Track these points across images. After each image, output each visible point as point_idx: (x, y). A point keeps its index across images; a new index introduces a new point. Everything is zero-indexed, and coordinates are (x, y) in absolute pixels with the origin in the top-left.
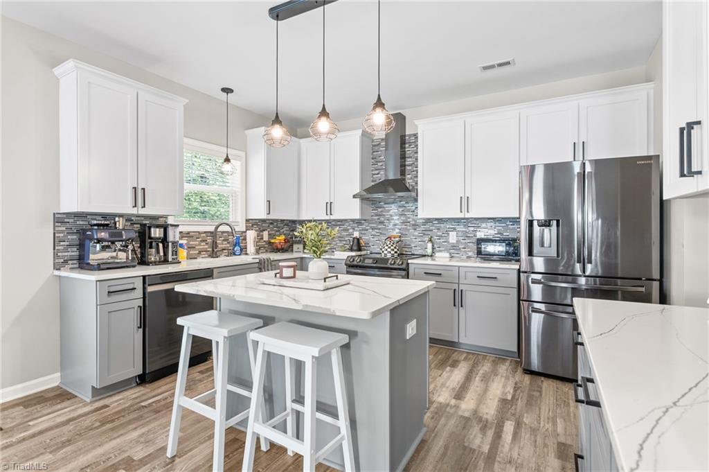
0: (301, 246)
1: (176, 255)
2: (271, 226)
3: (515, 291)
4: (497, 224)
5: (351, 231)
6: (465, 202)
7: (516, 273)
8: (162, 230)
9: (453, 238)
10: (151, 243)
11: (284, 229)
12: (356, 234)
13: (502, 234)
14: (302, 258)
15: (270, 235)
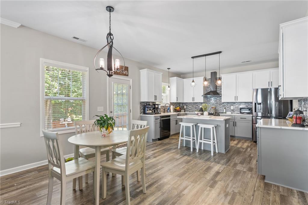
0: (183, 110)
1: (160, 112)
2: (175, 104)
3: (251, 122)
4: (246, 104)
5: (199, 106)
6: (236, 98)
7: (251, 117)
8: (158, 105)
9: (232, 108)
10: (156, 108)
11: (178, 105)
12: (201, 107)
13: (247, 107)
14: (186, 113)
15: (175, 107)
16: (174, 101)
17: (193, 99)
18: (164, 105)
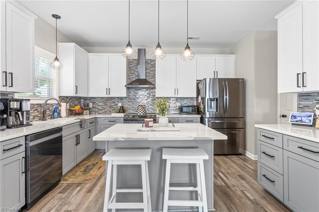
0: (88, 111)
1: (29, 120)
2: (70, 100)
5: (117, 103)
6: (176, 91)
8: (19, 103)
10: (10, 112)
11: (76, 102)
12: (120, 105)
13: (186, 104)
14: (95, 118)
15: (70, 105)
16: (70, 92)
17: (108, 91)
18: (43, 102)
